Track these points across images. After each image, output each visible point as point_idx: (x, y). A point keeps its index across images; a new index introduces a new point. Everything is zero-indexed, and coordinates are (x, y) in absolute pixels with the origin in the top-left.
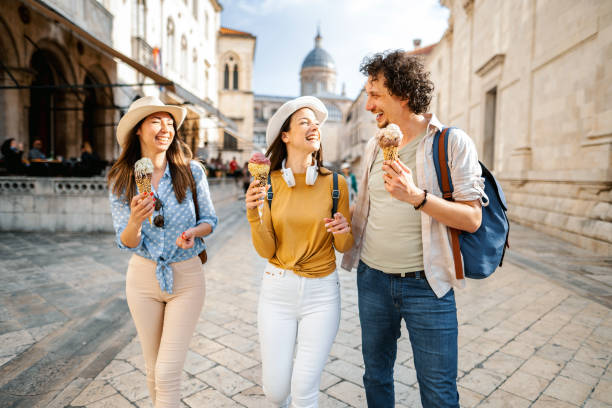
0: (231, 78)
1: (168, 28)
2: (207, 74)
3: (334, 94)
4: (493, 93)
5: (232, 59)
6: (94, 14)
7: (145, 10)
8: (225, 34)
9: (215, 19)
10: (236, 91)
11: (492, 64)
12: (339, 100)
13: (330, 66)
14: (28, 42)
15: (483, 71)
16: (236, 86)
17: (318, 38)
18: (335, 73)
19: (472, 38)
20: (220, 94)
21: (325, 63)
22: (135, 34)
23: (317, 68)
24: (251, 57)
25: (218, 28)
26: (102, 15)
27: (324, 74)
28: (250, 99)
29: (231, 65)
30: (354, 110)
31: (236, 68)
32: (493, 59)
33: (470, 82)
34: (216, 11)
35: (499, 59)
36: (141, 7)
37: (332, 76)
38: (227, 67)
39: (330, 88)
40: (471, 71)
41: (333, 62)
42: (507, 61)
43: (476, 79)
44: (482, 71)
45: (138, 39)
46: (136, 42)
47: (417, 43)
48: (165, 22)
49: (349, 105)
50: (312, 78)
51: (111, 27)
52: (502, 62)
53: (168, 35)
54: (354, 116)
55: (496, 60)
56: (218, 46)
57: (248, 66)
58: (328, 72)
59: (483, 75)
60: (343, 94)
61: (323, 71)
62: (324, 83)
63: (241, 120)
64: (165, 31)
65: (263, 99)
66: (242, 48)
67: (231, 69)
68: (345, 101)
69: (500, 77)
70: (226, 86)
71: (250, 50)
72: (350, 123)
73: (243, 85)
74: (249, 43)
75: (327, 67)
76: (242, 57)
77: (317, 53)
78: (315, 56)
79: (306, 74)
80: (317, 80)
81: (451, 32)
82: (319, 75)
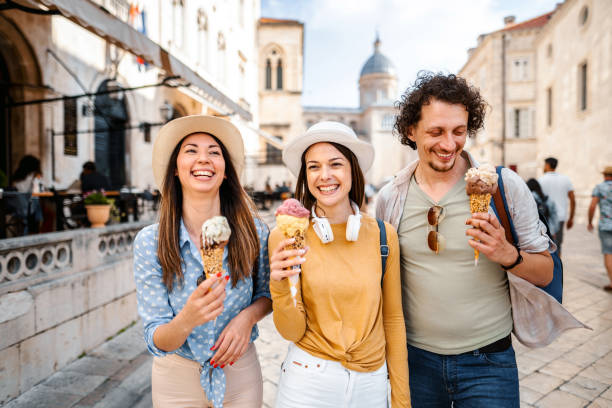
0: (274, 76)
1: (199, 22)
2: (242, 69)
5: (274, 52)
10: (279, 92)
13: (392, 71)
16: (280, 86)
17: (377, 42)
20: (261, 96)
21: (385, 69)
24: (299, 50)
25: (258, 18)
27: (386, 81)
28: (298, 101)
29: (274, 60)
31: (280, 63)
38: (269, 63)
39: (391, 95)
50: (372, 86)
56: (257, 38)
57: (295, 61)
61: (383, 78)
62: (385, 91)
63: (287, 126)
64: (195, 26)
66: (287, 39)
67: (274, 65)
70: (268, 86)
71: (297, 41)
73: (288, 84)
74: (296, 32)
76: (288, 49)
77: (376, 59)
78: (374, 62)
79: (366, 82)
80: (378, 88)
82: (380, 82)
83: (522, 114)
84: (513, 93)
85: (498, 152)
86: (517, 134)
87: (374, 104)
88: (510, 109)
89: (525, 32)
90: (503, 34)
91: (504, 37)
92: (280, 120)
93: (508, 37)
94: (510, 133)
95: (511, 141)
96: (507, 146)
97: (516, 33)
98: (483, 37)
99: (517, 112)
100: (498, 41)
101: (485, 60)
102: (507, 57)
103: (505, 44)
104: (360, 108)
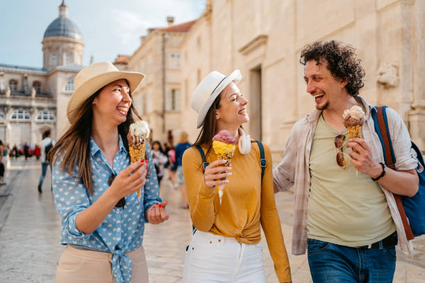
4: (258, 71)
11: (256, 43)
13: (77, 37)
15: (247, 50)
17: (62, 6)
18: (83, 45)
19: (232, 19)
21: (71, 34)
23: (61, 38)
27: (71, 45)
32: (257, 39)
35: (262, 39)
37: (79, 47)
39: (77, 60)
40: (233, 49)
41: (80, 33)
42: (270, 42)
43: (239, 56)
44: (245, 50)
47: (171, 20)
50: (58, 48)
52: (265, 43)
55: (260, 40)
58: (74, 43)
59: (246, 54)
61: (69, 42)
62: (71, 54)
69: (264, 55)
75: (74, 38)
77: (62, 23)
78: (60, 25)
79: (50, 44)
80: (63, 51)
81: (211, 11)
82: (65, 46)
83: (177, 93)
84: (171, 77)
85: (160, 120)
86: (173, 108)
87: (59, 68)
88: (168, 89)
89: (178, 33)
90: (165, 31)
91: (164, 35)
93: (167, 36)
94: (168, 107)
95: (169, 113)
96: (166, 115)
97: (172, 33)
98: (151, 30)
99: (173, 91)
100: (160, 38)
101: (151, 50)
102: (166, 50)
103: (164, 41)
104: (44, 69)
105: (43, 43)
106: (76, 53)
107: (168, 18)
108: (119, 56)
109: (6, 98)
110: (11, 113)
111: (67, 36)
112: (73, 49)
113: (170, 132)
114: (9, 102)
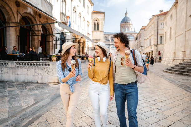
0: (96, 27)
1: (74, 10)
2: (88, 25)
3: (131, 31)
5: (96, 20)
6: (45, 5)
7: (65, 4)
8: (94, 12)
9: (91, 8)
10: (98, 31)
12: (133, 33)
13: (130, 22)
14: (19, 13)
16: (98, 29)
17: (126, 13)
18: (132, 25)
20: (93, 32)
21: (128, 21)
22: (62, 12)
24: (103, 19)
25: (92, 11)
26: (48, 5)
27: (128, 25)
28: (103, 33)
29: (96, 22)
30: (138, 36)
33: (186, 21)
34: (92, 5)
36: (64, 3)
38: (95, 23)
39: (130, 29)
40: (186, 16)
41: (131, 21)
45: (62, 13)
46: (61, 14)
47: (161, 11)
48: (73, 8)
49: (136, 35)
50: (124, 26)
51: (52, 9)
53: (74, 12)
54: (138, 38)
56: (92, 17)
57: (102, 23)
58: (130, 24)
60: (135, 31)
61: (128, 24)
62: (128, 28)
63: (100, 40)
64: (73, 11)
65: (108, 34)
66: (100, 17)
67: (96, 24)
68: (135, 34)
70: (95, 29)
71: (103, 17)
72: (137, 40)
73: (100, 29)
74: (103, 15)
76: (100, 19)
77: (126, 18)
78: (125, 19)
79: (122, 25)
80: (126, 27)
81: (177, 3)
82: (127, 25)
83: (162, 37)
84: (160, 32)
85: (156, 48)
86: (161, 43)
88: (159, 36)
90: (158, 16)
91: (158, 17)
92: (98, 38)
94: (159, 43)
95: (159, 45)
96: (158, 46)
97: (161, 16)
98: (153, 16)
99: (161, 37)
100: (157, 18)
101: (153, 23)
102: (159, 22)
103: (158, 19)
105: (120, 25)
106: (130, 27)
107: (160, 11)
108: (143, 27)
109: (110, 42)
110: (111, 46)
111: (127, 22)
112: (129, 26)
113: (159, 52)
114: (111, 43)
